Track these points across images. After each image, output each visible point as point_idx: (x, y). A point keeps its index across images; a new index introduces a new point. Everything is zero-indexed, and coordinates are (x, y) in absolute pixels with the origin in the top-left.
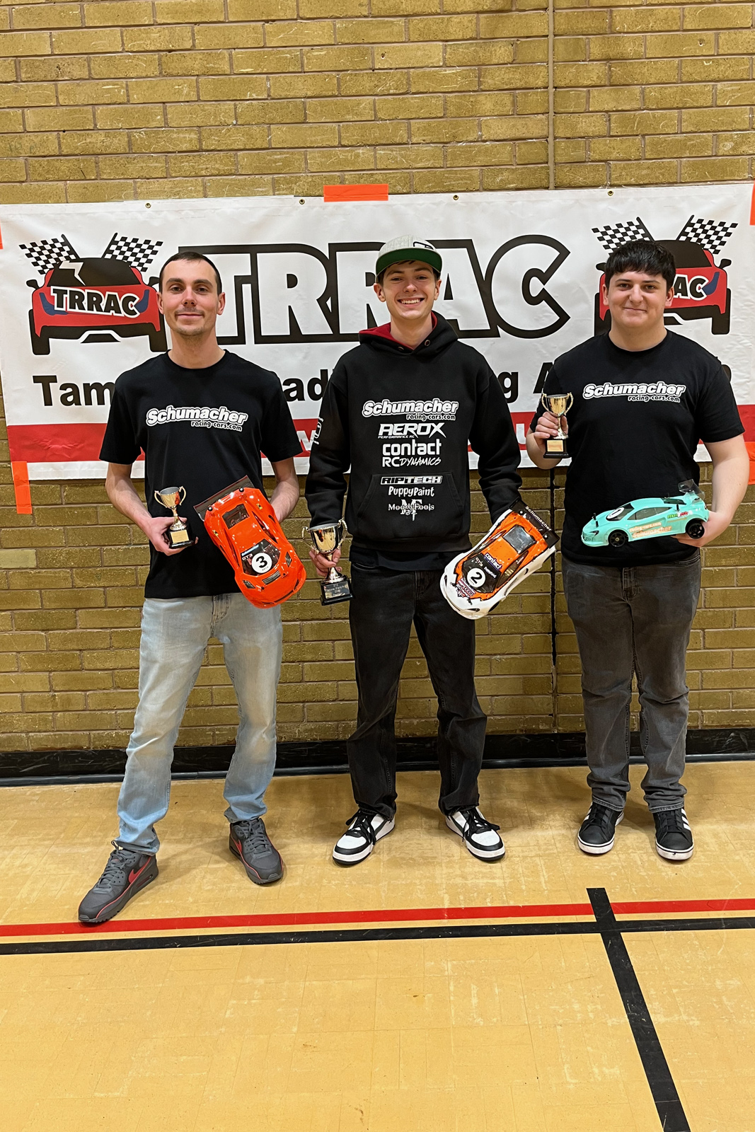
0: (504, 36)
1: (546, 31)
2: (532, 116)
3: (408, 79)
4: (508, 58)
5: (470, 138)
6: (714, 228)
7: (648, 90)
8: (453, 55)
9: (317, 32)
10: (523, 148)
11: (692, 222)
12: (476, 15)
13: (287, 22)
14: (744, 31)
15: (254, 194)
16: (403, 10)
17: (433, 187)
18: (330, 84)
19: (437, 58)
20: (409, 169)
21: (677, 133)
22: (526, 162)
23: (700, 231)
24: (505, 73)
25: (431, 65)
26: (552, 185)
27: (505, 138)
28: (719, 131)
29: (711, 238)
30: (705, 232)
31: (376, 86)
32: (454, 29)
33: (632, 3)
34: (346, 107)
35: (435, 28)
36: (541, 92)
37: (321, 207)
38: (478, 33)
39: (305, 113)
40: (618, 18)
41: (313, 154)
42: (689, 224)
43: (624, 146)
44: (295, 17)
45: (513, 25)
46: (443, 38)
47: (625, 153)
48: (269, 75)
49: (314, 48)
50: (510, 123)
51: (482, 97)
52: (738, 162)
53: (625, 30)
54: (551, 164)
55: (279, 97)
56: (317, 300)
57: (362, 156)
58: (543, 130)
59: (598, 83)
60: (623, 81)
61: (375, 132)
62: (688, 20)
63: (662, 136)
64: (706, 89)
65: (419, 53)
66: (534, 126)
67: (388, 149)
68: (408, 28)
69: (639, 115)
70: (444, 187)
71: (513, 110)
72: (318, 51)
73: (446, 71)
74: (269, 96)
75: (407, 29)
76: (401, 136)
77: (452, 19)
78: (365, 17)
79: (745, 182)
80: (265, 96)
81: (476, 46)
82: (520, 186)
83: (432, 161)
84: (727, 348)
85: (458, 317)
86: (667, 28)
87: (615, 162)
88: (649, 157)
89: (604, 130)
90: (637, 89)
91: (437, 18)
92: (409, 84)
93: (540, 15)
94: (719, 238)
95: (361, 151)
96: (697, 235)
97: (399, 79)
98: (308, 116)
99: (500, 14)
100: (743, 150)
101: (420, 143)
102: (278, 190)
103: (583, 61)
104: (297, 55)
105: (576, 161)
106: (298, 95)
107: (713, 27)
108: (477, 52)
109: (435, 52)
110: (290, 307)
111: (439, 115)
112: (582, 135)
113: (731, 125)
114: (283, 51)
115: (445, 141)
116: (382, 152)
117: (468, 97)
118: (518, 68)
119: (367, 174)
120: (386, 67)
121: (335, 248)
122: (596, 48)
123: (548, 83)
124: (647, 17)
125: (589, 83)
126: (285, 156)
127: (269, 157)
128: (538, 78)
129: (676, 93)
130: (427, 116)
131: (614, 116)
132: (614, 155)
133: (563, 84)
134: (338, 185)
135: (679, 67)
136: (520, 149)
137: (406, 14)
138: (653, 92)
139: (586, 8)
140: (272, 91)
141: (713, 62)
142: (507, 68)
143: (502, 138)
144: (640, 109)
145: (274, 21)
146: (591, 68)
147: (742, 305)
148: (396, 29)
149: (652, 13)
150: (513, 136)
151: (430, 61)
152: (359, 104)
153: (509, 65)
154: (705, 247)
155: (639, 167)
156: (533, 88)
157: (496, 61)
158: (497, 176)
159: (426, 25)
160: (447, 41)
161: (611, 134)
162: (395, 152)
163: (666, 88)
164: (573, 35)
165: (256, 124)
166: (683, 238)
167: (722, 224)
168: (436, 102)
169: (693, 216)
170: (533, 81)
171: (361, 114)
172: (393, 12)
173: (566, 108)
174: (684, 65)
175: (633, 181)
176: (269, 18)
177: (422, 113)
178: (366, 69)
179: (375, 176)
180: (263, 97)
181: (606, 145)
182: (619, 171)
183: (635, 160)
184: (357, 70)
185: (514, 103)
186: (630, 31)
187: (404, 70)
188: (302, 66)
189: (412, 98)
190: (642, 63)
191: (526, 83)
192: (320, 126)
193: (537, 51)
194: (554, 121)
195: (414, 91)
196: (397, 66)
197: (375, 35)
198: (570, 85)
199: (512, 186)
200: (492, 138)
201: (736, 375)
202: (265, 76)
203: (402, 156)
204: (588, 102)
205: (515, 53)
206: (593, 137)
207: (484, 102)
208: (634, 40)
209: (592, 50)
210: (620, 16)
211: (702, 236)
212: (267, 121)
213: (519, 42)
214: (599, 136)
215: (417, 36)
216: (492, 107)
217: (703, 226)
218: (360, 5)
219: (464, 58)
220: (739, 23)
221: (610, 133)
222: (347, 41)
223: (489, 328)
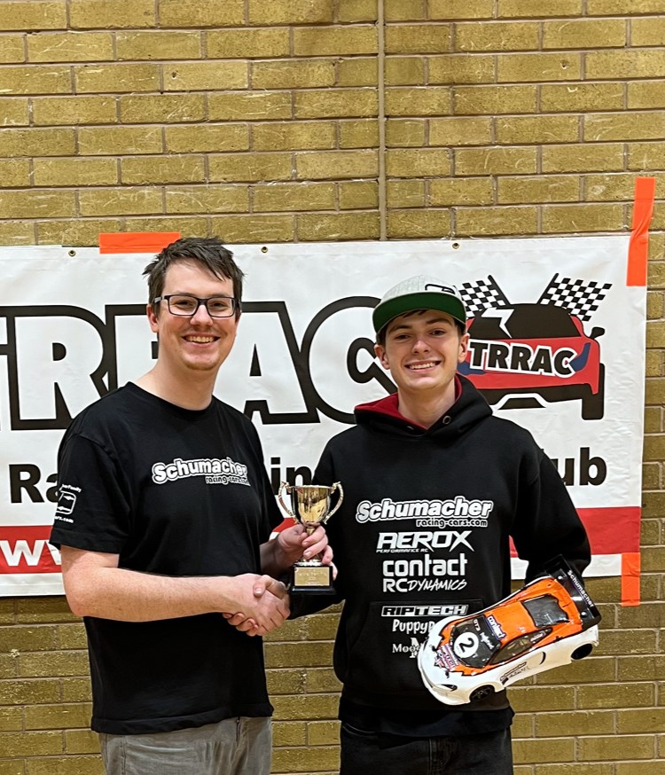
0: (323, 53)
1: (375, 48)
2: (358, 151)
3: (205, 104)
4: (329, 80)
5: (283, 177)
6: (582, 289)
7: (500, 122)
8: (261, 75)
9: (92, 46)
10: (347, 190)
11: (556, 281)
12: (288, 27)
13: (54, 33)
14: (616, 51)
15: (11, 243)
16: (199, 21)
17: (236, 236)
18: (108, 109)
19: (241, 79)
20: (206, 213)
21: (536, 174)
22: (352, 206)
23: (566, 293)
24: (325, 98)
25: (233, 87)
26: (383, 235)
27: (326, 177)
28: (587, 172)
29: (580, 302)
30: (572, 294)
31: (166, 112)
32: (263, 44)
33: (479, 17)
34: (128, 137)
35: (237, 42)
36: (369, 122)
37: (96, 260)
38: (291, 48)
39: (77, 144)
40: (463, 33)
41: (86, 195)
42: (553, 284)
43: (471, 189)
44: (65, 27)
45: (333, 40)
46: (248, 55)
47: (474, 197)
48: (32, 98)
49: (88, 64)
50: (331, 158)
51: (296, 127)
52: (611, 210)
53: (472, 49)
54: (382, 210)
55: (43, 124)
56: (91, 375)
57: (147, 197)
58: (374, 167)
59: (439, 111)
60: (469, 110)
61: (164, 168)
62: (548, 37)
63: (518, 177)
64: (571, 121)
65: (220, 73)
66: (362, 163)
67: (179, 190)
68: (206, 42)
69: (489, 151)
70: (250, 236)
71: (336, 144)
72: (94, 68)
73: (251, 94)
74: (31, 122)
75: (204, 45)
76: (196, 173)
77: (260, 33)
78: (152, 28)
79: (620, 233)
80: (26, 123)
81: (289, 65)
82: (344, 236)
83: (235, 205)
84: (602, 437)
85: (269, 397)
86: (522, 46)
87: (461, 208)
88: (501, 201)
89: (447, 169)
90: (487, 120)
91: (241, 31)
92: (206, 110)
93: (369, 30)
94: (590, 302)
95: (146, 192)
96: (562, 298)
97: (194, 104)
98: (80, 147)
99: (318, 27)
100: (617, 195)
101: (219, 183)
102: (42, 238)
103: (421, 85)
104: (67, 73)
105: (413, 205)
106: (69, 122)
107: (578, 46)
108: (290, 72)
109: (238, 72)
110: (56, 384)
111: (244, 148)
112: (421, 174)
113: (602, 165)
114: (49, 68)
115: (251, 180)
116: (172, 193)
117: (279, 127)
118: (341, 92)
119: (153, 220)
120: (177, 89)
121: (113, 311)
122: (436, 71)
123: (378, 110)
124: (499, 33)
125: (428, 111)
126: (51, 196)
127: (30, 198)
128: (366, 105)
129: (534, 125)
130: (228, 149)
131: (459, 152)
132: (460, 199)
133: (396, 112)
134: (117, 232)
135: (538, 94)
136: (344, 190)
137: (202, 24)
138: (506, 124)
139: (424, 21)
140: (35, 116)
141: (579, 88)
142: (328, 92)
143: (322, 177)
144: (491, 144)
145: (38, 31)
146: (430, 94)
147: (618, 383)
148: (190, 43)
149: (504, 29)
150: (335, 175)
151: (232, 83)
152: (144, 133)
153: (330, 89)
154: (573, 313)
155: (491, 214)
156: (359, 117)
157: (314, 84)
158: (316, 223)
159: (227, 38)
160: (253, 59)
161: (456, 173)
162: (188, 193)
163: (522, 119)
164: (409, 54)
165: (14, 157)
166: (546, 302)
167: (593, 284)
168: (239, 133)
169: (557, 275)
170: (358, 108)
171: (146, 146)
172: (186, 23)
173: (400, 141)
174: (543, 92)
175: (483, 231)
176: (33, 28)
177: (222, 145)
178: (153, 92)
179: (164, 223)
180: (24, 124)
181: (450, 187)
182: (466, 219)
183: (486, 205)
184: (141, 92)
185: (336, 135)
186: (477, 49)
187: (199, 93)
188: (73, 87)
189: (210, 127)
190: (493, 88)
191: (351, 110)
192: (94, 161)
193: (363, 72)
194: (386, 157)
195: (212, 118)
196: (192, 88)
197: (164, 50)
198: (404, 114)
199: (334, 235)
200: (309, 177)
201: (612, 470)
202: (27, 98)
203: (197, 197)
204: (427, 134)
205: (337, 74)
206: (434, 177)
207: (300, 133)
208: (483, 61)
209: (431, 73)
210: (466, 31)
211: (569, 299)
212: (29, 154)
213: (342, 61)
214: (442, 176)
215: (216, 52)
216: (310, 140)
217: (569, 287)
218: (146, 13)
219: (275, 79)
220: (612, 42)
221: (454, 172)
222: (130, 58)
223: (305, 411)
